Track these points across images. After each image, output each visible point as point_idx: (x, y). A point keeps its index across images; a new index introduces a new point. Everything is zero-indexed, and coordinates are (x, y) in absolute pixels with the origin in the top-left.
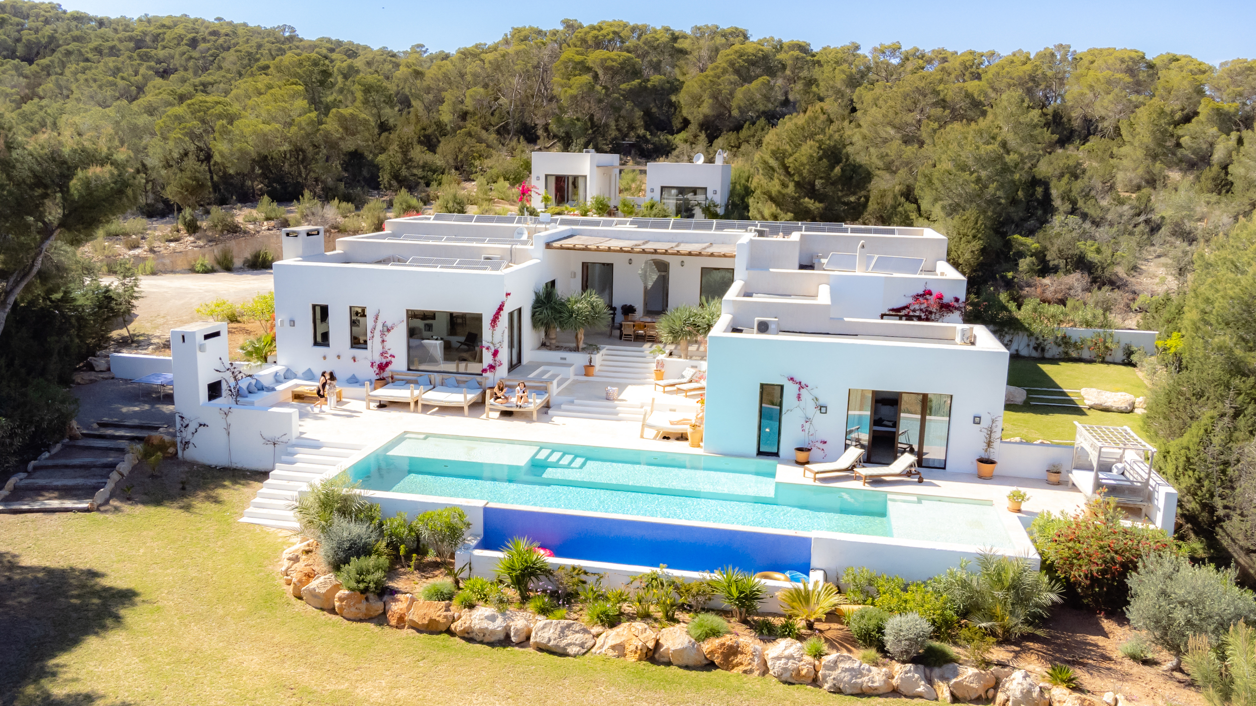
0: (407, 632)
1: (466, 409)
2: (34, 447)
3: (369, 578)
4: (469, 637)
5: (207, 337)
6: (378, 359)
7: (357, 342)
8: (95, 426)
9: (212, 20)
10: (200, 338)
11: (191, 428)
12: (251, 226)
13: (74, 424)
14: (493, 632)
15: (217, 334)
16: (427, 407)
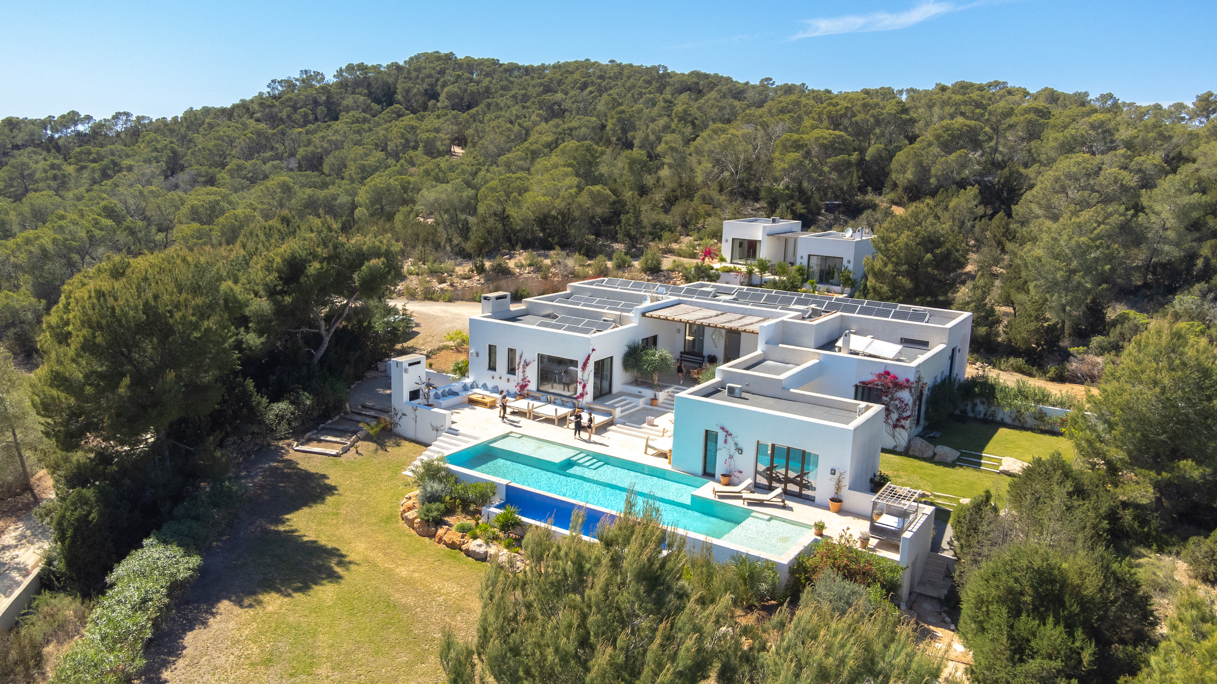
0: (442, 546)
1: (556, 421)
2: (326, 416)
3: (430, 515)
4: (468, 553)
5: (410, 365)
6: (521, 383)
7: (512, 371)
8: (360, 407)
9: (607, 63)
10: (406, 365)
11: (399, 416)
12: (518, 270)
13: (347, 405)
14: (478, 553)
15: (419, 363)
16: (536, 417)
